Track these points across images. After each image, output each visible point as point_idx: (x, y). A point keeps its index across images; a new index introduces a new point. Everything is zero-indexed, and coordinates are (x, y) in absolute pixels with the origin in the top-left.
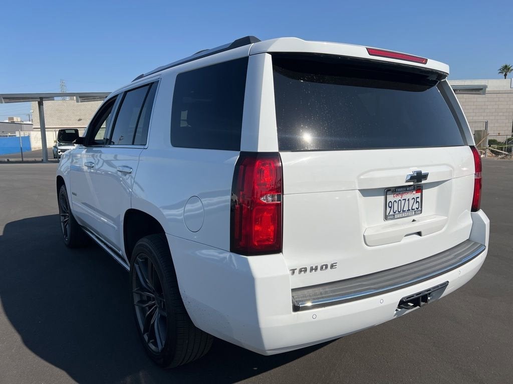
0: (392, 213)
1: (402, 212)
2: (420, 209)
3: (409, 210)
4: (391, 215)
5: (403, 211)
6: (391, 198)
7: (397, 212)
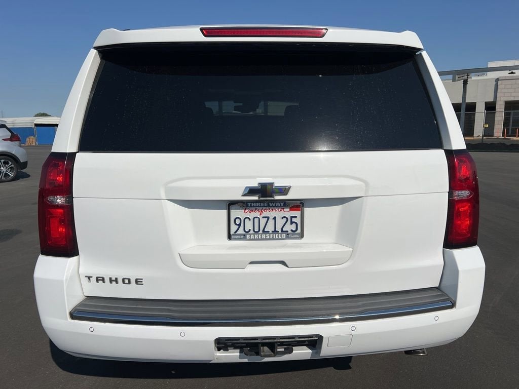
0: (241, 231)
1: (261, 232)
2: (299, 231)
3: (275, 231)
4: (240, 235)
5: (264, 231)
6: (236, 213)
7: (252, 232)
